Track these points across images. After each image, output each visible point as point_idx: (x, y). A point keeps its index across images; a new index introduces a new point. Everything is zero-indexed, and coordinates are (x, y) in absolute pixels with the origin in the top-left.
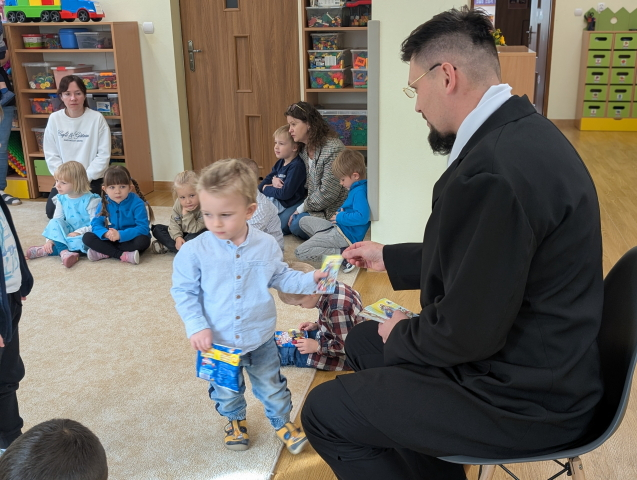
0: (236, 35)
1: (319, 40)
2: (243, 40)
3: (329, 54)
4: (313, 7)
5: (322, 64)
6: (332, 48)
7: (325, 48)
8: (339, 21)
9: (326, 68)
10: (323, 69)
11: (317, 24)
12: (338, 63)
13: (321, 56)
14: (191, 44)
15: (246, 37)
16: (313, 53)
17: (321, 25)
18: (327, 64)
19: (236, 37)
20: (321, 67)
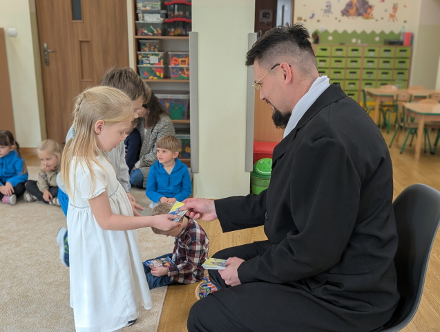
0: (81, 39)
1: (145, 45)
2: (86, 44)
3: (153, 55)
4: (141, 21)
5: (148, 62)
6: (154, 51)
7: (150, 50)
8: (160, 32)
9: (151, 64)
10: (149, 65)
11: (143, 34)
12: (159, 61)
13: (147, 56)
14: (45, 45)
15: (88, 42)
16: (141, 54)
17: (146, 35)
18: (152, 62)
19: (81, 42)
20: (147, 64)
